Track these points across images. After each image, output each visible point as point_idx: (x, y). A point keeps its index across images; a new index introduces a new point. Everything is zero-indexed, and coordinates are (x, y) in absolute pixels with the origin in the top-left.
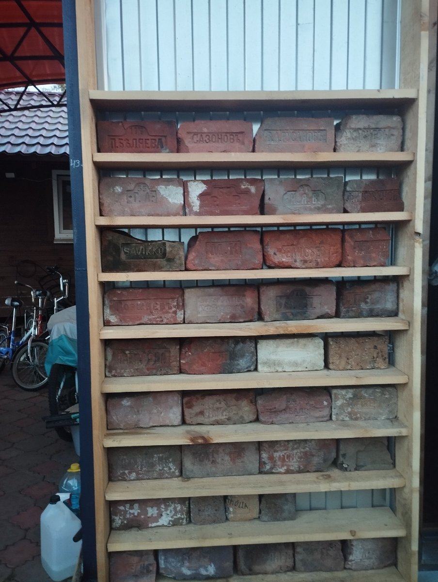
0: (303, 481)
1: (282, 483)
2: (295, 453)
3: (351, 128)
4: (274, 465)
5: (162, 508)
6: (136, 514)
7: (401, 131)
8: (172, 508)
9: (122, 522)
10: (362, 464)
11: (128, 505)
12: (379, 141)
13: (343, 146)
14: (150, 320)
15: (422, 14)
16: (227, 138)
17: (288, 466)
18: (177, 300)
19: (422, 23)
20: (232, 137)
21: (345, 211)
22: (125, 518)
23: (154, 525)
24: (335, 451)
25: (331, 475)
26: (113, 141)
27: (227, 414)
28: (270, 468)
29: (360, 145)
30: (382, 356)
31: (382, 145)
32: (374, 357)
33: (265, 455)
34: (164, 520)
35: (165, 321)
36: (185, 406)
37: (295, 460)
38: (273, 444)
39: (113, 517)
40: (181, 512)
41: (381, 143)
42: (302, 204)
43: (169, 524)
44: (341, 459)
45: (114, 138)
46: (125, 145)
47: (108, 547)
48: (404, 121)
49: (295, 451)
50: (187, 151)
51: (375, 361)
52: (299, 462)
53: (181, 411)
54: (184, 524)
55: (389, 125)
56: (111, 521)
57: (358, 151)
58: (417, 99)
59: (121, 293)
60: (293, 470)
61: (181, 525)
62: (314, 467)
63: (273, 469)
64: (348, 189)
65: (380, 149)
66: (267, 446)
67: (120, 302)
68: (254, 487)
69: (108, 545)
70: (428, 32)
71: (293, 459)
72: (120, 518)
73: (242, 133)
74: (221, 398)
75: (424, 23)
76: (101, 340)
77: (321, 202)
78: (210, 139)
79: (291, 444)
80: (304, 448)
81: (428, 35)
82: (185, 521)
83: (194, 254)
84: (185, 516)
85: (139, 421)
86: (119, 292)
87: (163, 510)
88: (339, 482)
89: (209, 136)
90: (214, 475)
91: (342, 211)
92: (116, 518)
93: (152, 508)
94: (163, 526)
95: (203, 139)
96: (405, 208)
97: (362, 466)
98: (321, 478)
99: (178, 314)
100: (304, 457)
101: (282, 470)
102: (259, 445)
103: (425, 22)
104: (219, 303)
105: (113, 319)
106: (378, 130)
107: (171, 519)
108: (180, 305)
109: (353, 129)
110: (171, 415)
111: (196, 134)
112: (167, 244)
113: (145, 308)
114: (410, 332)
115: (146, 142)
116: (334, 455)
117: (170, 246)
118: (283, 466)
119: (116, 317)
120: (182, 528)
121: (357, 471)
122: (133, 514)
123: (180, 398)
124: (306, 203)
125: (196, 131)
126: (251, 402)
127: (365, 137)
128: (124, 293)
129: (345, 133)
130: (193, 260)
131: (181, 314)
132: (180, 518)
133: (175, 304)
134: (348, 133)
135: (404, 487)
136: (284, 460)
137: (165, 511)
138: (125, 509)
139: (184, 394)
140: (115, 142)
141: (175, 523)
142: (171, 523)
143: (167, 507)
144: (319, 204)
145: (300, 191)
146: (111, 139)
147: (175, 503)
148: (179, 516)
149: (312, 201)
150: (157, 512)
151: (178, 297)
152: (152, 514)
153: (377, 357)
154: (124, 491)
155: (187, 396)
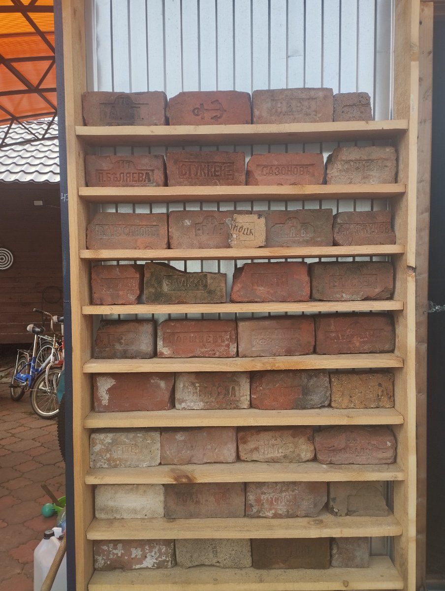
0: (293, 525)
1: (270, 527)
2: (283, 496)
3: (342, 160)
4: (261, 508)
5: (147, 549)
6: (119, 555)
7: (395, 162)
8: (156, 549)
9: (105, 563)
10: (354, 509)
11: (112, 545)
12: (372, 173)
13: (334, 178)
14: (203, 353)
15: (411, 44)
16: (297, 171)
17: (276, 509)
18: (230, 333)
19: (412, 53)
20: (302, 169)
21: (335, 244)
22: (108, 559)
23: (138, 567)
24: (325, 494)
25: (324, 520)
26: (101, 175)
27: (284, 451)
28: (257, 512)
29: (352, 177)
30: (387, 394)
31: (375, 176)
32: (378, 395)
33: (251, 497)
34: (149, 562)
35: (217, 354)
36: (239, 441)
37: (283, 503)
38: (260, 485)
39: (96, 557)
40: (166, 554)
41: (374, 174)
42: (291, 237)
43: (153, 566)
44: (331, 503)
45: (101, 172)
46: (112, 179)
47: (89, 588)
48: (397, 152)
49: (284, 494)
50: (256, 183)
51: (379, 400)
52: (288, 506)
53: (236, 448)
54: (169, 567)
55: (382, 156)
56: (95, 561)
57: (350, 183)
58: (407, 129)
59: (175, 325)
60: (281, 514)
61: (166, 568)
62: (304, 512)
63: (260, 512)
64: (339, 221)
65: (373, 181)
66: (254, 487)
67: (173, 334)
68: (240, 531)
69: (89, 585)
70: (418, 62)
71: (281, 503)
72: (103, 559)
73: (312, 165)
74: (277, 434)
75: (413, 53)
76: (85, 374)
77: (310, 235)
78: (280, 171)
79: (279, 486)
80: (293, 491)
81: (418, 65)
82: (170, 564)
83: (239, 285)
84: (170, 558)
85: (192, 456)
86: (173, 324)
87: (147, 551)
88: (330, 528)
89: (278, 168)
90: (196, 515)
91: (332, 244)
92: (99, 558)
93: (136, 549)
94: (147, 568)
95: (272, 171)
96: (398, 241)
97: (354, 512)
98: (312, 523)
99: (231, 348)
100: (293, 500)
101: (270, 514)
102: (245, 486)
103: (415, 52)
104: (274, 336)
105: (166, 351)
106: (370, 161)
107: (155, 561)
108: (233, 338)
109: (344, 161)
110: (226, 452)
111: (265, 166)
112: (209, 276)
113: (198, 341)
114: (404, 370)
115: (133, 175)
116: (325, 499)
117: (212, 278)
118: (270, 509)
119: (169, 349)
120: (166, 572)
121: (348, 517)
122: (117, 554)
123: (235, 434)
124: (294, 236)
125: (266, 164)
126: (309, 440)
127: (357, 168)
128: (178, 325)
129: (336, 165)
130: (238, 291)
131: (235, 348)
132: (164, 561)
133: (228, 337)
134: (339, 165)
135: (401, 535)
136: (271, 503)
137: (149, 552)
138: (109, 549)
139: (239, 429)
140: (103, 176)
141: (160, 566)
142: (156, 565)
143: (151, 548)
144: (307, 237)
145: (288, 223)
146: (100, 173)
147: (160, 544)
148: (164, 558)
149: (301, 234)
150: (141, 553)
151: (231, 331)
152: (137, 555)
153: (382, 396)
154: (105, 531)
155: (242, 433)
